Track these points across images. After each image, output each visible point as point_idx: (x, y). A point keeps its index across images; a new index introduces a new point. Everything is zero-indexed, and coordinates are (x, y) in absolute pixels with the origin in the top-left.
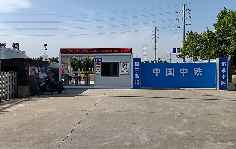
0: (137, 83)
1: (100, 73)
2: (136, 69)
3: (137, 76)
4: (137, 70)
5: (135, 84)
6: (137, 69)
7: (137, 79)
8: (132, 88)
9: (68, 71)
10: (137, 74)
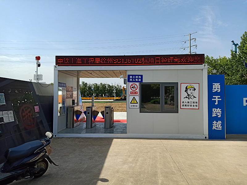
0: (218, 126)
1: (138, 105)
2: (215, 98)
3: (217, 112)
4: (217, 100)
5: (214, 128)
6: (217, 97)
7: (217, 119)
8: (207, 137)
9: (73, 101)
10: (217, 107)
